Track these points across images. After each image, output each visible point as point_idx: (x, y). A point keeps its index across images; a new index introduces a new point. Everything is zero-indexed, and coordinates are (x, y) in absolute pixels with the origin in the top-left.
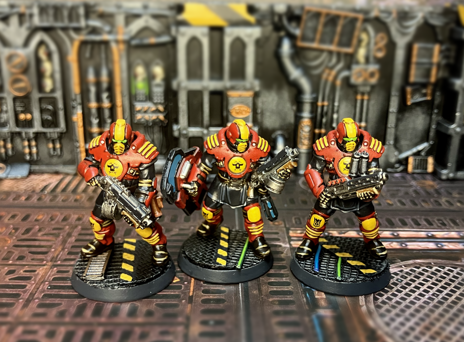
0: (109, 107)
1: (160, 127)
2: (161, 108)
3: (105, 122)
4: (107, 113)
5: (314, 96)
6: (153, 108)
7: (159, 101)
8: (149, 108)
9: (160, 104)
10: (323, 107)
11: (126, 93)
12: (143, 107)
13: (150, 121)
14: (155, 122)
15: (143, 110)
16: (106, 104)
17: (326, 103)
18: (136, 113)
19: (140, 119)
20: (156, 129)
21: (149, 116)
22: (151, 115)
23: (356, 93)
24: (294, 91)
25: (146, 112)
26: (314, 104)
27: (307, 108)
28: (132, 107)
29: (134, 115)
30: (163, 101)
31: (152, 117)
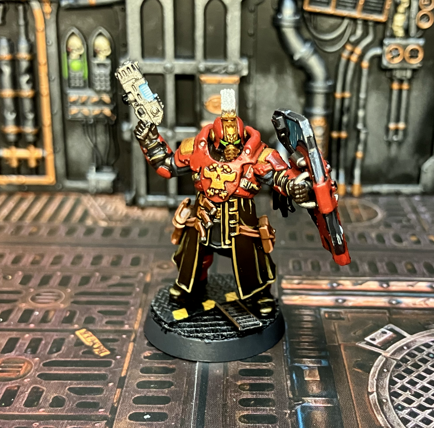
0: (30, 97)
1: (106, 126)
2: (106, 98)
3: (25, 118)
4: (27, 105)
5: (330, 83)
6: (95, 98)
7: (103, 88)
8: (89, 98)
9: (105, 92)
10: (343, 99)
11: (55, 75)
12: (79, 97)
13: (91, 117)
14: (98, 120)
15: (80, 101)
16: (27, 91)
17: (347, 95)
18: (70, 106)
19: (76, 114)
20: (100, 129)
21: (89, 110)
22: (91, 108)
23: (391, 80)
24: (302, 76)
25: (84, 104)
26: (330, 95)
27: (319, 101)
28: (63, 96)
29: (67, 108)
30: (109, 89)
31: (93, 111)
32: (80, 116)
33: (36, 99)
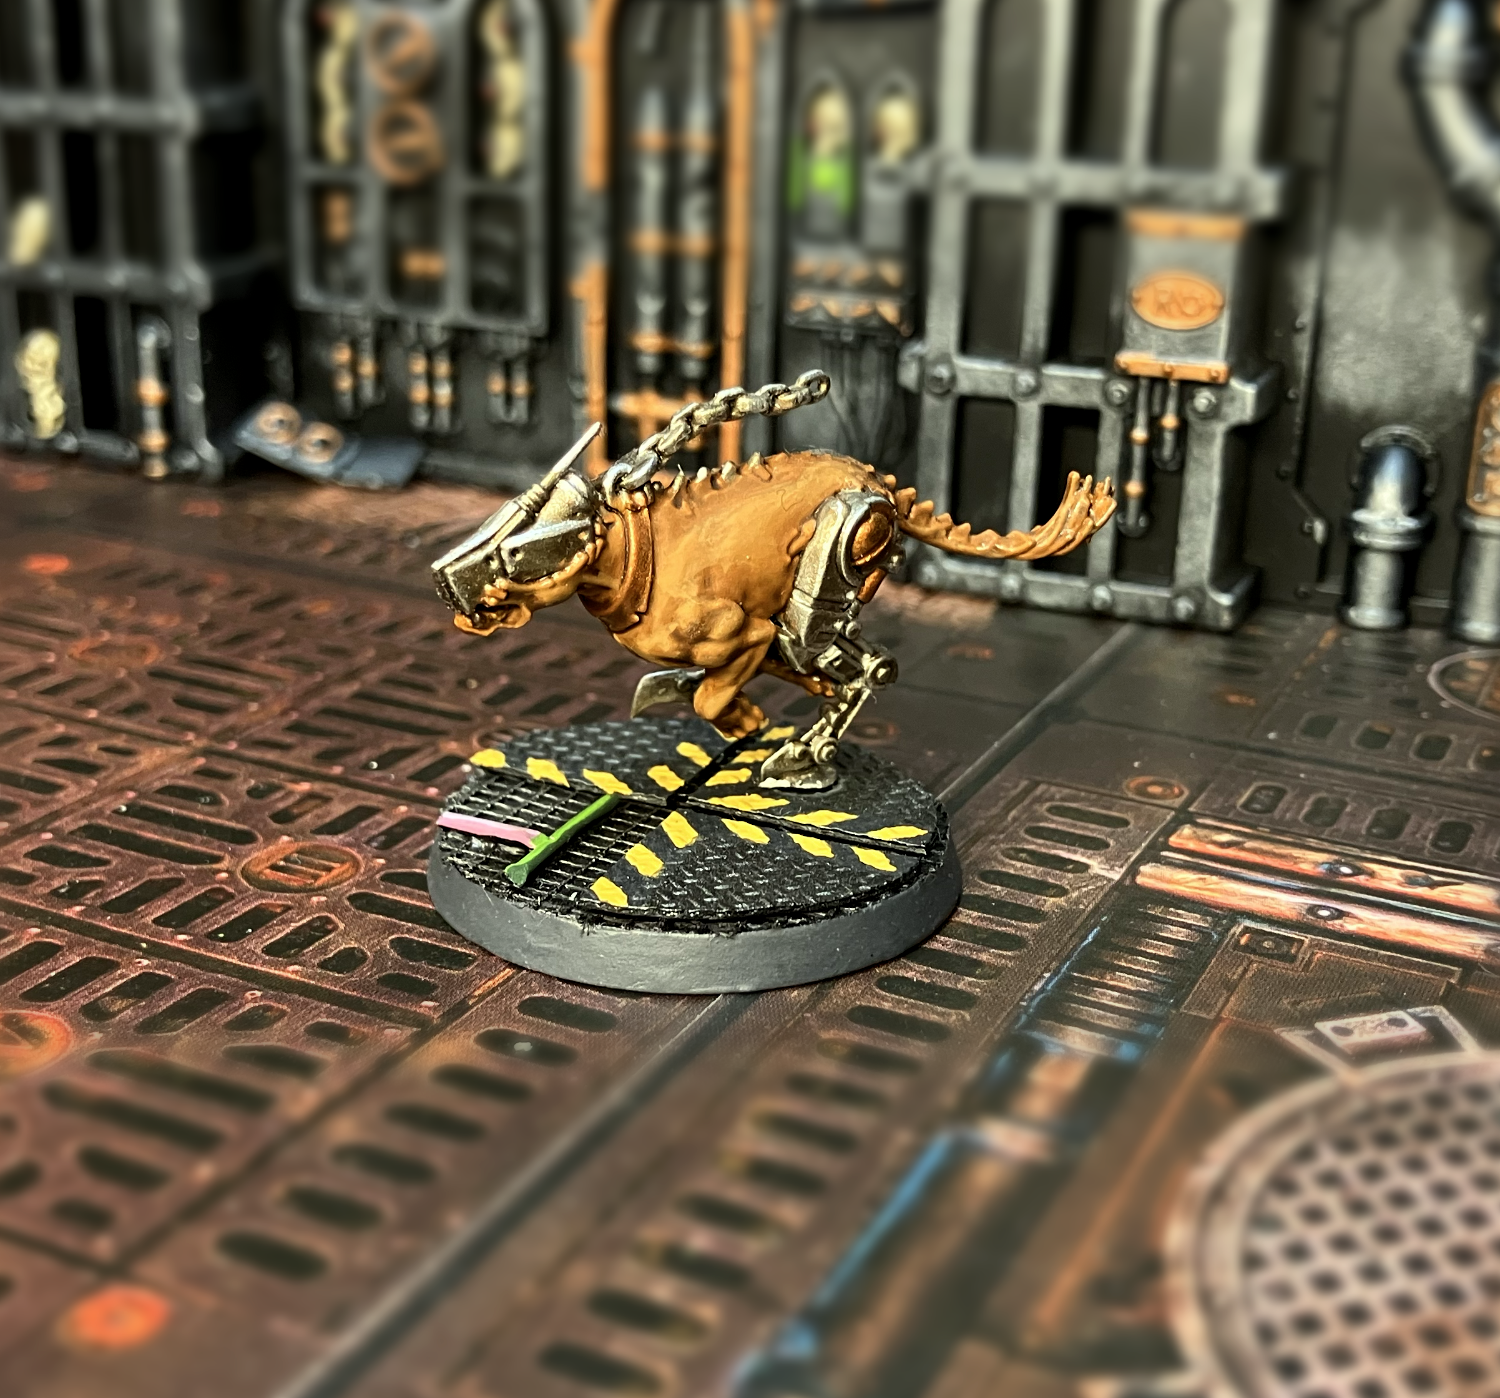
0: (703, 255)
2: (891, 272)
3: (684, 314)
4: (693, 277)
6: (861, 271)
7: (885, 244)
8: (845, 270)
9: (891, 253)
11: (767, 199)
12: (822, 266)
13: (847, 321)
14: (864, 329)
15: (822, 278)
16: (695, 236)
18: (797, 288)
19: (807, 312)
21: (844, 305)
22: (848, 299)
25: (829, 285)
28: (783, 259)
29: (790, 292)
31: (853, 307)
32: (819, 316)
33: (715, 262)
